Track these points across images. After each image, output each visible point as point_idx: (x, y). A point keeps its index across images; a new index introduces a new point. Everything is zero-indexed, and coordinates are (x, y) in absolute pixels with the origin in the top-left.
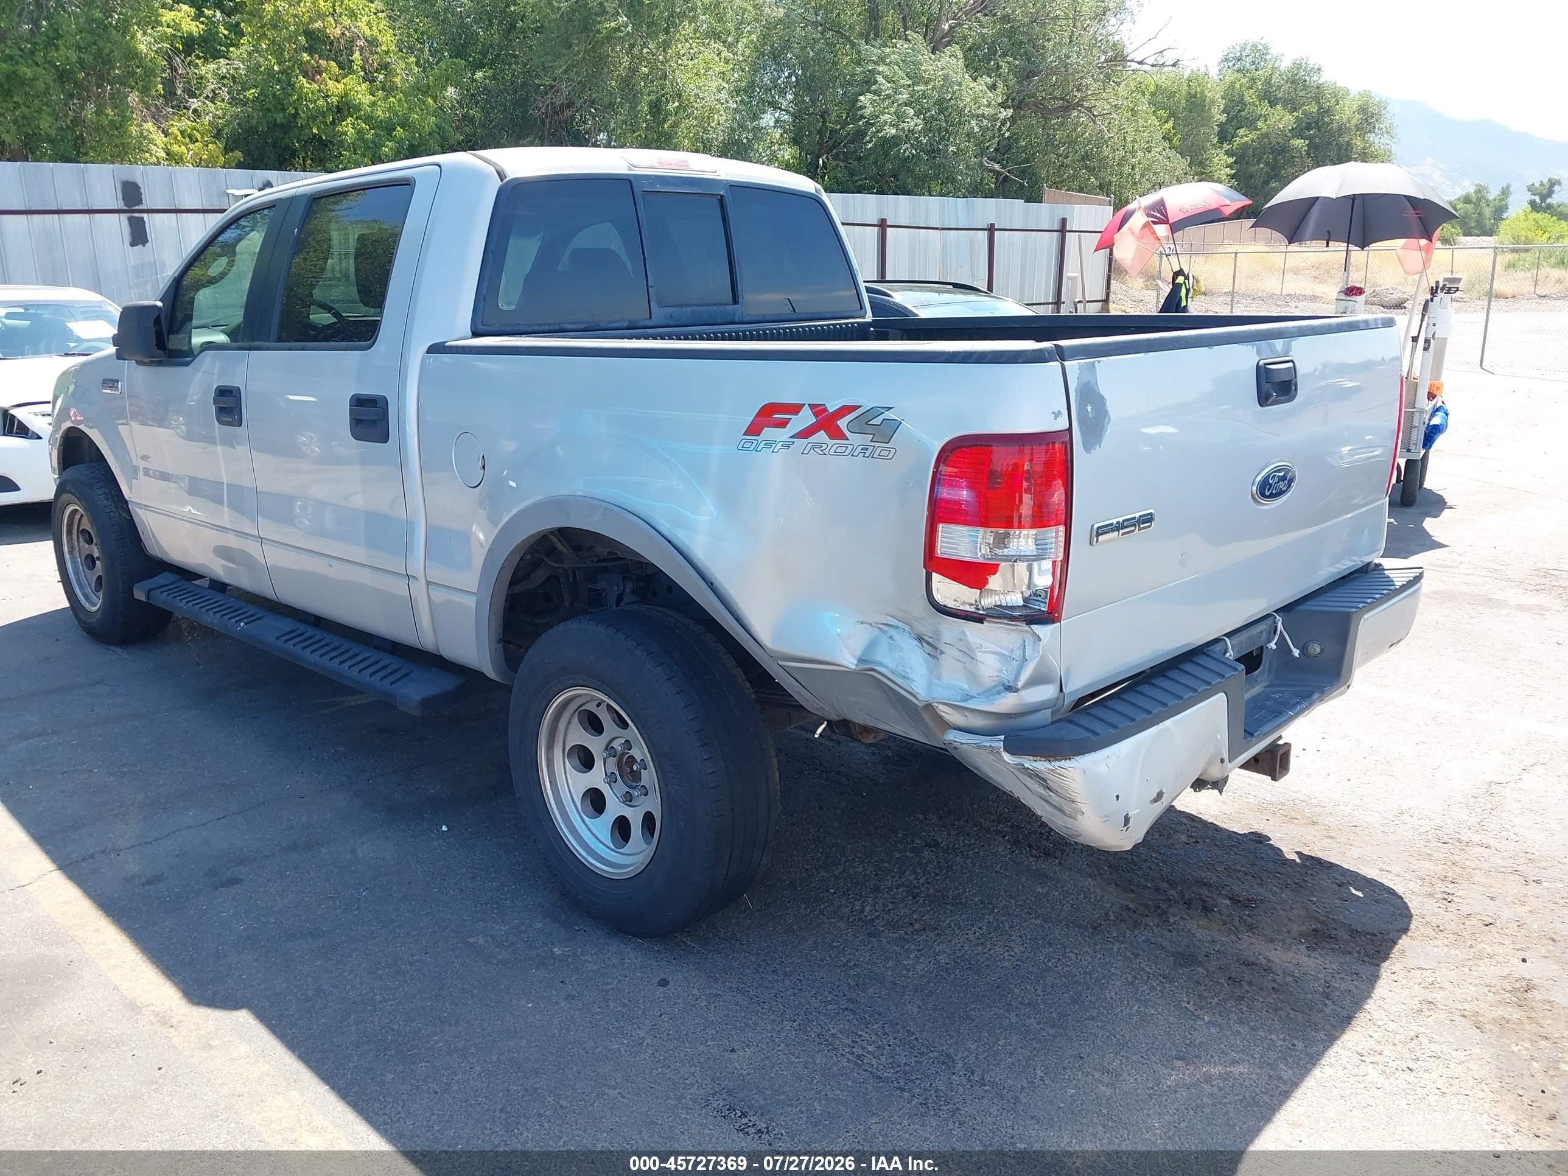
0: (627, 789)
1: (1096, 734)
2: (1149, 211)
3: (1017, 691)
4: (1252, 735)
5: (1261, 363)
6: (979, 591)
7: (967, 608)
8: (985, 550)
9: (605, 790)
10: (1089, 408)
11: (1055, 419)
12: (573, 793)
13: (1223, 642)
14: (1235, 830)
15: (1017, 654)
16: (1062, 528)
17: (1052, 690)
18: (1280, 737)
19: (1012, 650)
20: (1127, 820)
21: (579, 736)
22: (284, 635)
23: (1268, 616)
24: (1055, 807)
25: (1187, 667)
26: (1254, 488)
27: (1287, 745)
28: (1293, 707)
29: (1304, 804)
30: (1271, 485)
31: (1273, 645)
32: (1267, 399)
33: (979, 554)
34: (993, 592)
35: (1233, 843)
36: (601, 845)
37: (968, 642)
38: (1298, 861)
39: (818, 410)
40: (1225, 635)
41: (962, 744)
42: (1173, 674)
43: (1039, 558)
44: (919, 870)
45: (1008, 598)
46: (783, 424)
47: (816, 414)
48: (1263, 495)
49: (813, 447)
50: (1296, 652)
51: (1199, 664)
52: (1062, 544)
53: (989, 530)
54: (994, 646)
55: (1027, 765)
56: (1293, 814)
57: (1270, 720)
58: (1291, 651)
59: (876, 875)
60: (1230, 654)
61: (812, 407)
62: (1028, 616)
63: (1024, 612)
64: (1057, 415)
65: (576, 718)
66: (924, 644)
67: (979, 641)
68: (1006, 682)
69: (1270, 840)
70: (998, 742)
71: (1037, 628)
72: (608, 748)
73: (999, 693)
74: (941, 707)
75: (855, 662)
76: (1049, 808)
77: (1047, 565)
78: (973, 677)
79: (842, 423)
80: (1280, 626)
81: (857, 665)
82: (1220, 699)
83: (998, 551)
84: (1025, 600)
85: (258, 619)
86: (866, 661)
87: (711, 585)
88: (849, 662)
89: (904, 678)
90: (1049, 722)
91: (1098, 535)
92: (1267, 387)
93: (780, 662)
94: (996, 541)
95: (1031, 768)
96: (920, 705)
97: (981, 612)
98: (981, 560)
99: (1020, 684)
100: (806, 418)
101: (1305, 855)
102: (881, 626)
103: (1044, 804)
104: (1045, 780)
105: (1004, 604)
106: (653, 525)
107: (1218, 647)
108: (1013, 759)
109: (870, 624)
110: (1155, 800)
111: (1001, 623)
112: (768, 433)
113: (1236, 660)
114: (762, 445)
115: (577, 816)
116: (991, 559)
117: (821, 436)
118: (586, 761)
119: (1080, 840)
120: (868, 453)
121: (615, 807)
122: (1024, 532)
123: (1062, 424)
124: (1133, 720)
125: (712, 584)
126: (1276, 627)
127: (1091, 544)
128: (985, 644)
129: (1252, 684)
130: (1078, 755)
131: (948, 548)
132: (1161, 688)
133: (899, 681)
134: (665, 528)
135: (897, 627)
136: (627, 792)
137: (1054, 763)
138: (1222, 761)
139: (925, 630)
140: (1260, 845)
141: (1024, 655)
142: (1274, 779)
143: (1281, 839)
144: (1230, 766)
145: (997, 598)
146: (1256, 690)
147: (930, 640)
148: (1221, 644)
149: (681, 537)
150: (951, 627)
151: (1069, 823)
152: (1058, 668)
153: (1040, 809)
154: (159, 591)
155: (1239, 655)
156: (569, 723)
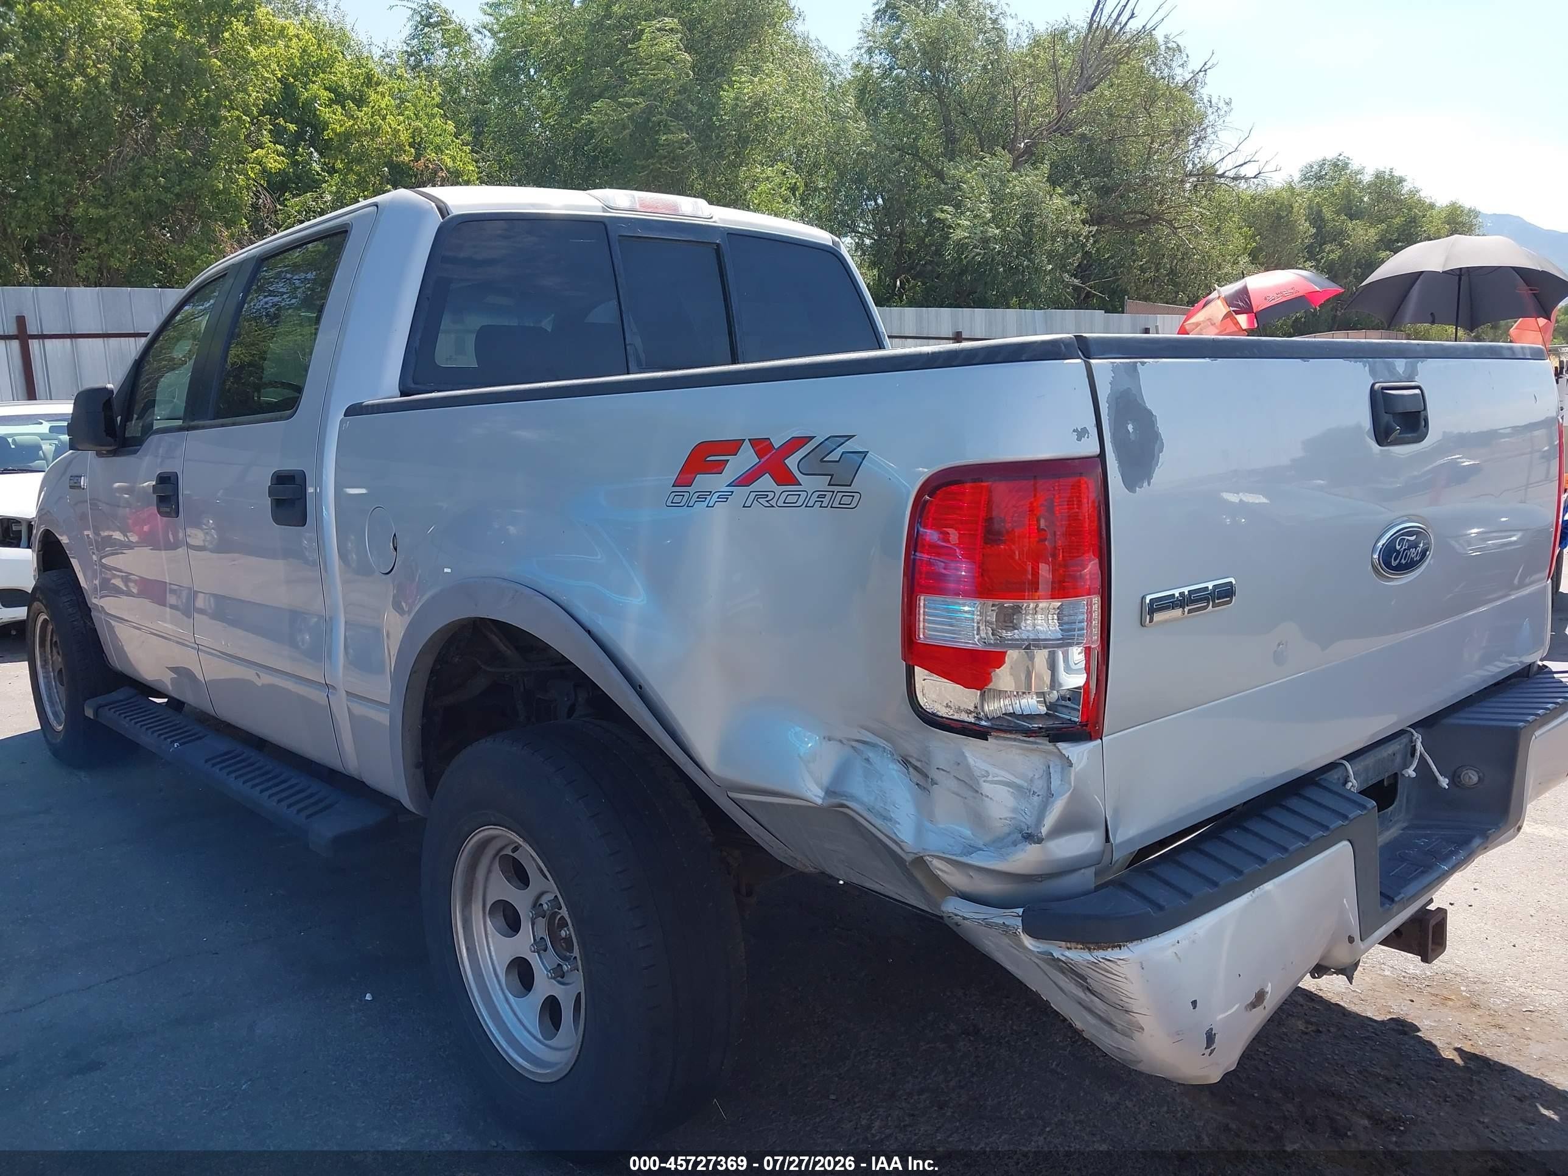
0: (559, 961)
1: (1160, 908)
2: (1230, 301)
3: (1040, 841)
4: (1392, 900)
5: (1377, 386)
6: (979, 692)
7: (964, 717)
8: (986, 632)
9: (534, 960)
10: (1130, 427)
11: (1079, 439)
12: (496, 962)
13: (1341, 769)
14: (1369, 1014)
15: (1039, 785)
16: (1096, 600)
17: (1093, 840)
18: (1431, 901)
19: (1032, 780)
20: (1210, 1038)
21: (501, 889)
22: (213, 758)
23: (1402, 732)
24: (1101, 1018)
25: (1294, 803)
26: (1376, 556)
27: (1442, 912)
28: (1445, 859)
29: (1458, 979)
30: (1398, 552)
31: (1411, 772)
32: (1387, 437)
33: (977, 637)
34: (1000, 694)
35: (1368, 1034)
36: (526, 1033)
37: (968, 767)
38: (1459, 1061)
39: (761, 446)
40: (1343, 758)
41: (964, 918)
42: (1275, 814)
43: (1065, 642)
44: (950, 1068)
45: (1024, 701)
46: (718, 468)
47: (760, 454)
48: (1388, 565)
49: (757, 498)
50: (1444, 782)
51: (1309, 800)
52: (1096, 622)
53: (990, 602)
54: (1003, 773)
55: (1056, 955)
56: (1445, 993)
57: (1416, 878)
58: (1437, 780)
59: (894, 1075)
60: (1353, 785)
61: (754, 443)
62: (1052, 729)
63: (1049, 723)
64: (1081, 434)
65: (496, 865)
66: (911, 769)
67: (985, 766)
68: (1024, 827)
69: (1419, 1030)
70: (1013, 918)
71: (1065, 747)
72: (536, 905)
73: (1015, 844)
74: (936, 862)
75: (822, 794)
76: (1090, 1018)
77: (1077, 655)
78: (978, 819)
79: (792, 462)
80: (1419, 746)
81: (824, 799)
82: (1343, 848)
83: (1004, 634)
84: (1051, 706)
85: (200, 738)
86: (835, 792)
87: (639, 689)
88: (814, 792)
89: (885, 818)
90: (1093, 886)
91: (1152, 611)
92: (1386, 418)
93: (731, 794)
94: (1002, 618)
95: (1063, 958)
96: (908, 858)
97: (983, 723)
98: (980, 647)
99: (1044, 831)
100: (747, 459)
101: (1467, 1053)
102: (854, 744)
103: (1085, 1013)
104: (1083, 978)
105: (1018, 712)
106: (569, 609)
107: (1335, 776)
108: (1038, 944)
109: (841, 741)
110: (1253, 1005)
111: (1015, 740)
112: (703, 481)
113: (1359, 793)
114: (695, 498)
115: (500, 993)
116: (995, 645)
117: (766, 482)
118: (512, 923)
119: (1141, 1067)
120: (826, 501)
121: (544, 986)
122: (1043, 604)
123: (1090, 447)
124: (1215, 884)
125: (640, 687)
126: (1414, 749)
127: (1142, 624)
128: (992, 770)
129: (1385, 823)
130: (1132, 941)
131: (935, 630)
132: (1256, 834)
133: (878, 822)
134: (584, 613)
135: (873, 745)
136: (559, 965)
137: (1096, 953)
138: (1351, 940)
139: (911, 749)
140: (1406, 1038)
141: (1049, 788)
142: (1426, 959)
143: (1432, 1028)
144: (1362, 946)
145: (1007, 702)
146: (1392, 833)
147: (918, 764)
148: (1340, 770)
149: (603, 625)
150: (943, 744)
151: (1124, 1043)
152: (1104, 805)
153: (1081, 1021)
154: (107, 708)
155: (1365, 786)
156: (489, 871)
